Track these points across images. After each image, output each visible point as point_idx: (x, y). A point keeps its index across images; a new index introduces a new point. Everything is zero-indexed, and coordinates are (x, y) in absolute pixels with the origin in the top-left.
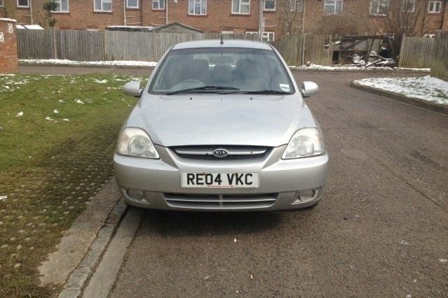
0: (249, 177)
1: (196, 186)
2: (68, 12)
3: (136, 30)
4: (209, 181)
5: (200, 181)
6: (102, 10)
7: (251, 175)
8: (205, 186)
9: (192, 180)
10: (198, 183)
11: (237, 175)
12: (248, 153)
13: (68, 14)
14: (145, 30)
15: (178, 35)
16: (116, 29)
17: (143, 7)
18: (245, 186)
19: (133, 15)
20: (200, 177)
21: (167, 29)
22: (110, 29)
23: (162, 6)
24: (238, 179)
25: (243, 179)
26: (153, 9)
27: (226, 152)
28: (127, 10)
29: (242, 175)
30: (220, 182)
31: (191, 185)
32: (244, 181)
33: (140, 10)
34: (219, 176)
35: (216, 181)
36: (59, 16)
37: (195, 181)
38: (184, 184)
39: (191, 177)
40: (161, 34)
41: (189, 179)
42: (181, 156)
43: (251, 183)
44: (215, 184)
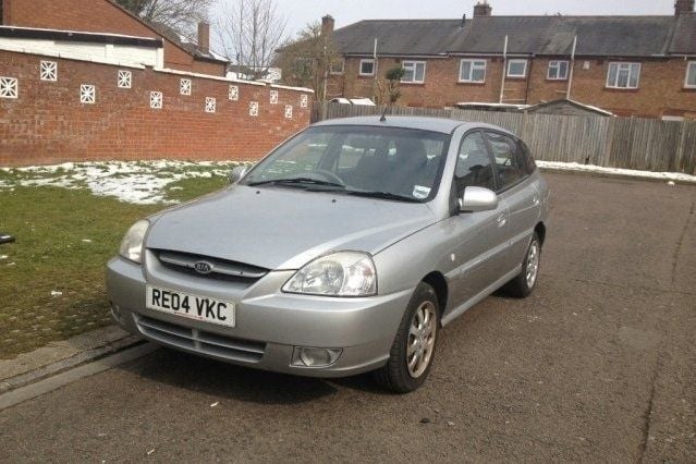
0: (222, 307)
1: (161, 308)
2: (421, 82)
3: (498, 109)
4: (176, 306)
5: (166, 303)
6: (470, 81)
7: (225, 306)
8: (171, 311)
9: (157, 298)
10: (164, 306)
11: (207, 301)
12: (237, 273)
13: (422, 85)
14: (513, 110)
15: (564, 118)
16: (469, 107)
17: (534, 75)
18: (217, 321)
19: (516, 87)
20: (166, 296)
21: (547, 109)
22: (461, 107)
23: (562, 74)
24: (209, 309)
25: (215, 309)
26: (548, 78)
27: (209, 268)
28: (507, 79)
29: (214, 303)
30: (187, 308)
31: (156, 307)
32: (216, 315)
33: (527, 80)
34: (186, 300)
35: (183, 306)
36: (410, 88)
37: (160, 300)
38: (149, 304)
39: (157, 294)
40: (537, 116)
41: (154, 297)
42: (164, 264)
43: (224, 319)
44: (182, 311)
